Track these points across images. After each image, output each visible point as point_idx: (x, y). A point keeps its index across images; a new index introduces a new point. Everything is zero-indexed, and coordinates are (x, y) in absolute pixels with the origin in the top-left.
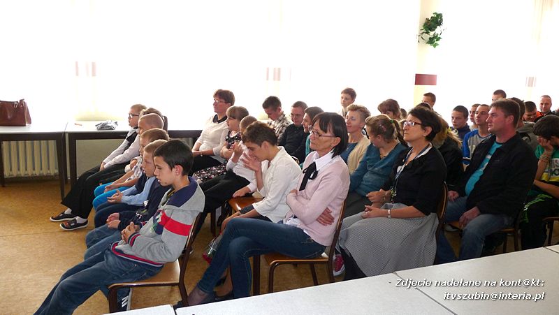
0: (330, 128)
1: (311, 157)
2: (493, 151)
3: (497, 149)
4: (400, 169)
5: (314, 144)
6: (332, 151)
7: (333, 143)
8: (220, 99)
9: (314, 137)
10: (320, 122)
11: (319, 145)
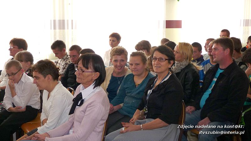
0: (91, 65)
1: (80, 89)
2: (218, 75)
3: (220, 73)
4: (150, 92)
5: (80, 78)
6: (93, 84)
7: (94, 77)
8: (14, 45)
9: (79, 73)
10: (83, 61)
11: (84, 79)
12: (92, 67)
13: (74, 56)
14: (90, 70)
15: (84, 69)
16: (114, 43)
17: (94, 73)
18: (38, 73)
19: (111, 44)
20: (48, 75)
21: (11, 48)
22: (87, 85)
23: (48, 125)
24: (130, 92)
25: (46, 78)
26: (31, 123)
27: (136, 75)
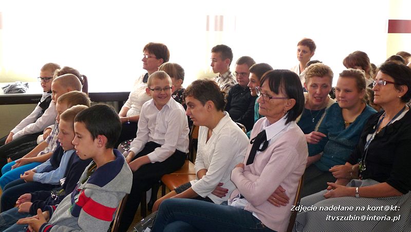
0: (282, 88)
5: (264, 108)
6: (285, 117)
7: (287, 106)
8: (149, 53)
9: (264, 100)
10: (269, 81)
11: (270, 110)
12: (284, 90)
13: (242, 73)
14: (280, 96)
15: (271, 93)
16: (304, 55)
17: (286, 100)
18: (192, 98)
19: (299, 56)
20: (208, 100)
21: (145, 57)
22: (275, 119)
23: (209, 179)
24: (335, 135)
25: (206, 107)
26: (177, 174)
27: (345, 108)
